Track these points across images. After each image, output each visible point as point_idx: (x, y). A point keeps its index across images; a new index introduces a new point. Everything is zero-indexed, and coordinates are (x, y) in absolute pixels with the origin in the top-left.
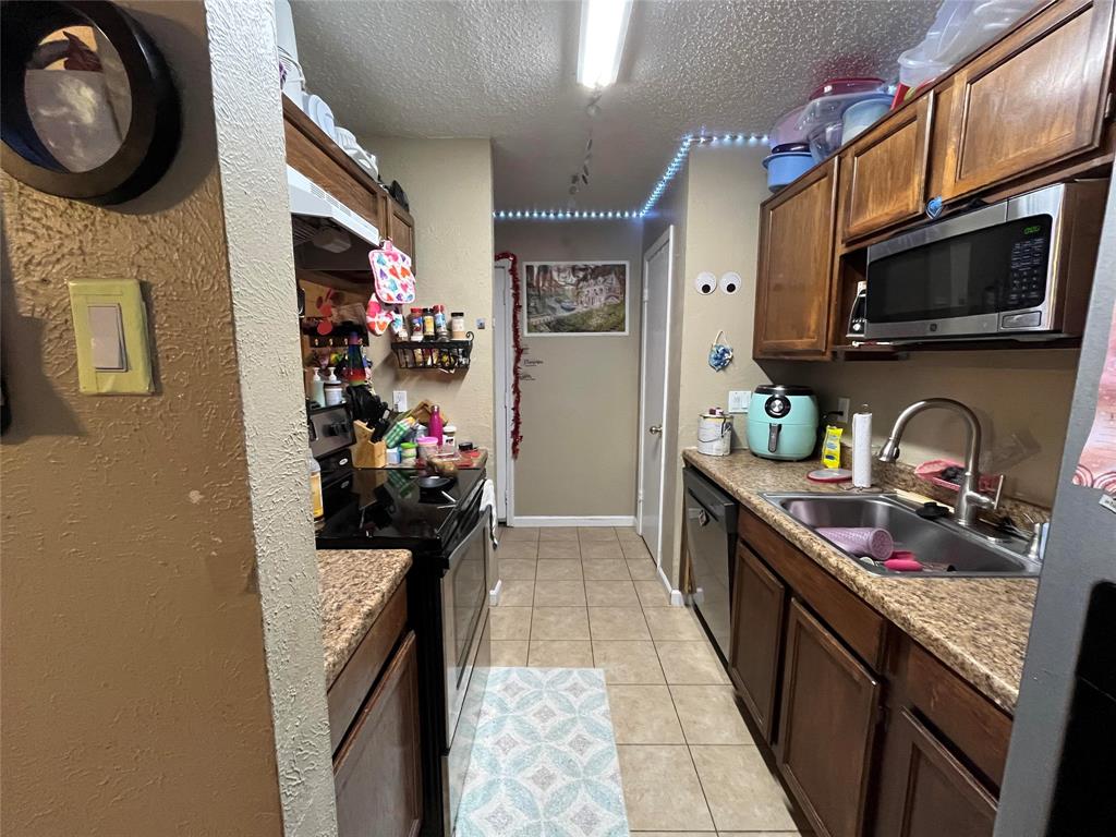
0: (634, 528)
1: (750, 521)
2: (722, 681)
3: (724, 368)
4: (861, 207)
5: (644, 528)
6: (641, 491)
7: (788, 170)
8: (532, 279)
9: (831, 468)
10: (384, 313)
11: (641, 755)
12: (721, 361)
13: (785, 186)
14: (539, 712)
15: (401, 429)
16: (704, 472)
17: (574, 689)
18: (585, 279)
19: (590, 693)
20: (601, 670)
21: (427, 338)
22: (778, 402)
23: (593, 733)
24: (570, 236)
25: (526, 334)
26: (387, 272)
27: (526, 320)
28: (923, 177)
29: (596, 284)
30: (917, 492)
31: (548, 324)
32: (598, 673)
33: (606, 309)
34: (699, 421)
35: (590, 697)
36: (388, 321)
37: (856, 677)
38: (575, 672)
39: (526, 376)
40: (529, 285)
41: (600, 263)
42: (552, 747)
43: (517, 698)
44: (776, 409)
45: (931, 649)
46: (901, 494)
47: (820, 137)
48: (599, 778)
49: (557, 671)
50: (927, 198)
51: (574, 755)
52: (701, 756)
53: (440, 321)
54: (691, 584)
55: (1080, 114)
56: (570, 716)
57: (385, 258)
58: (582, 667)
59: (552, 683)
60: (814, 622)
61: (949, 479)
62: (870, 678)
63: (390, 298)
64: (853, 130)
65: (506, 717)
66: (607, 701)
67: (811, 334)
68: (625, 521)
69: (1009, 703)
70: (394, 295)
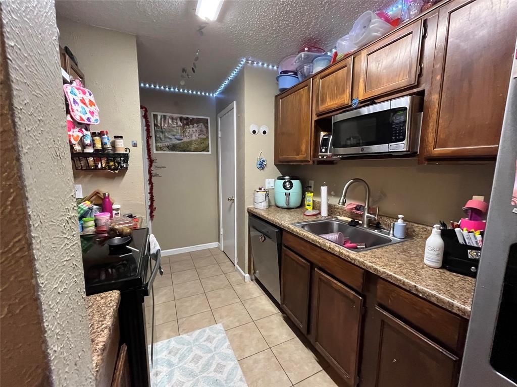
0: (218, 248)
1: (289, 236)
2: (276, 312)
3: (263, 169)
4: (324, 101)
5: (225, 247)
6: (222, 230)
7: (288, 82)
8: (157, 122)
9: (310, 210)
10: (77, 130)
11: (251, 362)
12: (262, 166)
13: (287, 89)
14: (193, 359)
15: (82, 209)
16: (261, 217)
17: (210, 339)
18: (187, 124)
19: (217, 338)
20: (220, 324)
21: (97, 151)
22: (287, 183)
23: (224, 360)
24: (178, 101)
25: (155, 151)
26: (78, 101)
27: (154, 144)
28: (350, 90)
29: (193, 127)
30: (344, 216)
31: (168, 147)
32: (219, 326)
33: (199, 140)
34: (254, 194)
35: (219, 340)
36: (81, 135)
37: (352, 297)
38: (207, 329)
39: (157, 175)
40: (156, 125)
41: (195, 117)
42: (205, 376)
43: (178, 356)
44: (288, 186)
45: (389, 280)
46: (339, 218)
47: (302, 69)
48: (234, 383)
49: (197, 332)
50: (352, 100)
51: (218, 376)
52: (277, 351)
53: (106, 140)
54: (254, 269)
55: (410, 72)
56: (210, 355)
57: (76, 91)
58: (210, 325)
59: (196, 340)
60: (328, 277)
61: (358, 210)
62: (358, 296)
63: (81, 119)
64: (318, 68)
65: (174, 370)
66: (227, 339)
67: (303, 153)
68: (214, 245)
69: (426, 295)
70: (85, 117)
